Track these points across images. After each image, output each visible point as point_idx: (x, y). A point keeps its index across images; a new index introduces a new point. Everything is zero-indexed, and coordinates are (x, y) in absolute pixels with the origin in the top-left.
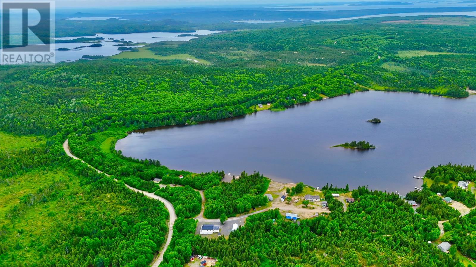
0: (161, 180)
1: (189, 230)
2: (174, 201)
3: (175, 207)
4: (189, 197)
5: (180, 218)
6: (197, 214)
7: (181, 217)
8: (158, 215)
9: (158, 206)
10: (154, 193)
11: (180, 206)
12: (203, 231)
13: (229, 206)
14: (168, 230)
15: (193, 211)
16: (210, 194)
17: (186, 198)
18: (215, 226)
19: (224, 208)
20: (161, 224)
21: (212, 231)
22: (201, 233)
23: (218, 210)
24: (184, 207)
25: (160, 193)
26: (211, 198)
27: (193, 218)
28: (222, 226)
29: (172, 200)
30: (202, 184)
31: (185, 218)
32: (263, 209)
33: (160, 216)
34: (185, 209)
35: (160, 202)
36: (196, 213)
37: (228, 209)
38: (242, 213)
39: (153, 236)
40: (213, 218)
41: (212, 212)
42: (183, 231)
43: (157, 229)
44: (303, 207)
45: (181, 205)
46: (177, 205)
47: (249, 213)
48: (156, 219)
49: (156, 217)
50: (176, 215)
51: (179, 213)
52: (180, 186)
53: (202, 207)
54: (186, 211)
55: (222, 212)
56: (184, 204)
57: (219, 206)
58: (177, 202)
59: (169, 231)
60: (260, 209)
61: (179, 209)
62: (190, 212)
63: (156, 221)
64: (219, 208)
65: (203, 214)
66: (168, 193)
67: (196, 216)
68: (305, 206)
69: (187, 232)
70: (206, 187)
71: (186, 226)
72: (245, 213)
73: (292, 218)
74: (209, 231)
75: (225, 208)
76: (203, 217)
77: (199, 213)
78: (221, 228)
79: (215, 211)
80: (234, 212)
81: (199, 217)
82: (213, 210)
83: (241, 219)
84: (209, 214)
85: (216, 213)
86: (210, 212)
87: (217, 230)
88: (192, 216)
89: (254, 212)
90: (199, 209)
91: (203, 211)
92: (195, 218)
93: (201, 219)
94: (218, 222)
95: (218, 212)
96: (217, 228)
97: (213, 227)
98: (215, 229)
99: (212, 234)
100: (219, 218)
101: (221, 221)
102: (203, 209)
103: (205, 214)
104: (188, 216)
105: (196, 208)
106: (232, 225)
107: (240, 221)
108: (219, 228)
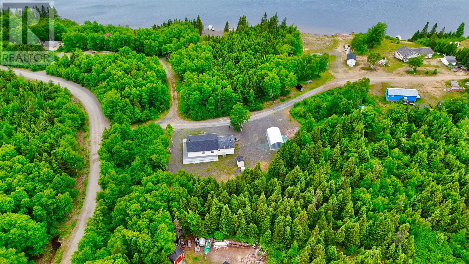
0: (62, 44)
1: (151, 160)
2: (96, 85)
3: (99, 98)
4: (134, 72)
5: (116, 125)
6: (163, 111)
7: (121, 123)
8: (53, 123)
9: (53, 99)
10: (44, 72)
11: (113, 94)
12: (190, 155)
13: (243, 85)
14: (88, 161)
15: (151, 104)
16: (186, 61)
17: (127, 73)
18: (222, 138)
19: (231, 90)
20: (61, 149)
21: (216, 152)
22: (186, 161)
23: (217, 95)
24: (123, 97)
25: (59, 70)
26: (192, 71)
27: (156, 123)
28: (239, 137)
29: (91, 83)
30: (159, 42)
31: (133, 123)
32: (318, 85)
33: (57, 124)
34: (128, 100)
35: (56, 90)
36: (159, 109)
37: (241, 92)
38: (275, 98)
39: (31, 193)
40: (207, 118)
41: (204, 102)
42: (134, 163)
43: (46, 170)
44: (409, 72)
45: (114, 91)
46: (104, 93)
47: (290, 98)
48: (45, 134)
49: (45, 129)
50: (106, 118)
51: (113, 112)
52: (108, 53)
53: (172, 94)
54: (133, 105)
55: (228, 100)
56: (122, 89)
57: (219, 87)
58: (105, 83)
59: (91, 164)
60: (312, 85)
61: (113, 102)
62: (143, 108)
63: (45, 142)
64: (220, 90)
65: (179, 110)
66: (79, 66)
67: (162, 116)
68: (412, 69)
69: (145, 163)
70: (170, 47)
71: (138, 145)
72: (282, 98)
73: (406, 98)
74: (208, 153)
75: (235, 90)
76: (182, 118)
77: (166, 109)
78: (238, 141)
79: (209, 101)
80: (257, 98)
81: (171, 118)
82: (203, 97)
83: (279, 115)
84: (196, 109)
85: (214, 105)
86: (196, 104)
87: (227, 148)
88: (151, 117)
89: (302, 94)
90: (165, 98)
91: (177, 103)
92: (160, 121)
93: (178, 122)
94: (225, 126)
95: (219, 102)
96: (228, 143)
97: (216, 141)
98: (222, 148)
99: (218, 160)
100: (225, 116)
101: (232, 123)
102: (174, 98)
103: (184, 111)
104: (139, 117)
105: (158, 97)
106: (265, 131)
107: (280, 118)
108: (231, 142)
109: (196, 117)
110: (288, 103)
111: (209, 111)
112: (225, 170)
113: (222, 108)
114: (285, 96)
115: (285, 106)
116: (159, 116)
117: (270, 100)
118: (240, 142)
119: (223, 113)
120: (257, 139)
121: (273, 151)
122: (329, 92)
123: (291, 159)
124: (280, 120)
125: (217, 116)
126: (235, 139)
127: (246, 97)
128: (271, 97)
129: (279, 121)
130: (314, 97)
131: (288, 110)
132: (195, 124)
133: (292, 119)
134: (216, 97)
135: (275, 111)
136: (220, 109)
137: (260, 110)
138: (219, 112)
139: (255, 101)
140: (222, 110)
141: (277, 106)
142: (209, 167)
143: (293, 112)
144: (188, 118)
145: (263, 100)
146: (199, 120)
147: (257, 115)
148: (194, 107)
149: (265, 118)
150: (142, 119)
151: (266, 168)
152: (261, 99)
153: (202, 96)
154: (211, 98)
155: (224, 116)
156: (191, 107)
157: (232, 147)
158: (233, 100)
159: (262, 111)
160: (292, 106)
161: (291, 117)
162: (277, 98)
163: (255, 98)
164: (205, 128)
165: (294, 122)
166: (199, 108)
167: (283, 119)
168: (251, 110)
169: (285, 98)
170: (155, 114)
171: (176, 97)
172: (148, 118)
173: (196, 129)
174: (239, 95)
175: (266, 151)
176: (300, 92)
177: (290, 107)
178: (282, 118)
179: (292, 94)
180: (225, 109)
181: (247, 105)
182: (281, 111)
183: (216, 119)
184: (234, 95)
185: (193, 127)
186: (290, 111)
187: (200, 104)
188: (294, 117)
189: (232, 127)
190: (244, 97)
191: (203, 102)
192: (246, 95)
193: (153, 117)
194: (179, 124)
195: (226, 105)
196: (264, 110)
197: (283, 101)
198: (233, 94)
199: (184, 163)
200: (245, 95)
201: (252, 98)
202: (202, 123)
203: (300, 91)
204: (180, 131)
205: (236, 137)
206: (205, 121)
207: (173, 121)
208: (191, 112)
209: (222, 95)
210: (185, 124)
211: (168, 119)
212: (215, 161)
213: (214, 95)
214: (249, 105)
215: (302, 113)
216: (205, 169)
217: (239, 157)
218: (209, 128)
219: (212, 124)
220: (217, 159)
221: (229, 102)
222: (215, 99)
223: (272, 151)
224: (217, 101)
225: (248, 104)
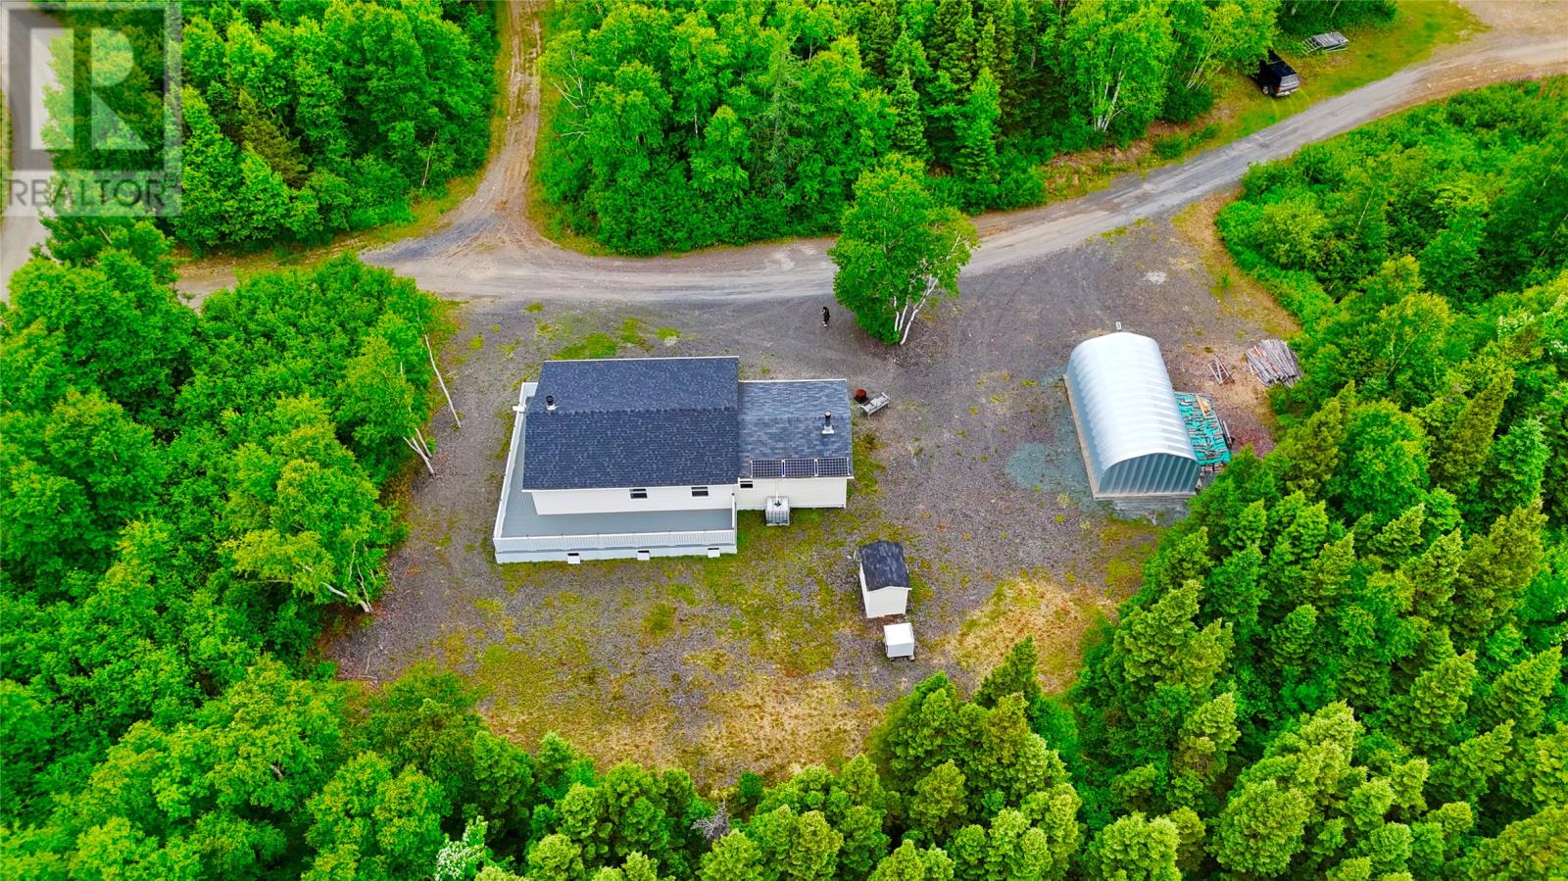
12: (550, 502)
13: (935, 37)
15: (362, 132)
18: (774, 392)
19: (857, 67)
21: (722, 496)
22: (511, 546)
23: (762, 95)
28: (881, 379)
36: (412, 169)
37: (920, 83)
38: (1116, 135)
47: (1210, 135)
54: (233, 132)
55: (832, 134)
57: (781, 41)
64: (782, 65)
65: (535, 179)
67: (428, 212)
72: (1165, 135)
74: (669, 497)
75: (881, 69)
76: (547, 231)
77: (459, 166)
78: (879, 413)
79: (712, 133)
80: (1016, 126)
81: (480, 226)
82: (676, 107)
83: (1148, 242)
84: (628, 179)
85: (739, 160)
86: (628, 145)
87: (801, 469)
88: (357, 215)
89: (1285, 116)
90: (454, 100)
91: (532, 134)
92: (411, 243)
93: (517, 253)
94: (802, 301)
95: (777, 142)
96: (806, 434)
97: (729, 422)
98: (768, 470)
99: (733, 550)
100: (810, 235)
101: (851, 291)
102: (520, 104)
103: (563, 187)
104: (276, 213)
105: (404, 90)
106: (1062, 352)
107: (1155, 265)
108: (829, 430)
109: (630, 234)
110: (1200, 167)
111: (707, 197)
112: (775, 635)
113: (790, 182)
114: (1185, 122)
115: (1183, 186)
116: (410, 212)
117: (1094, 142)
118: (888, 423)
119: (798, 213)
120: (999, 407)
121: (1109, 502)
122: (1463, 109)
123: (1275, 612)
124: (1157, 277)
125: (759, 233)
126: (862, 398)
127: (948, 117)
128: (1101, 124)
129: (1150, 287)
130: (1370, 136)
131: (1205, 214)
132: (615, 277)
133: (1234, 276)
134: (755, 110)
135: (1120, 220)
136: (780, 186)
137: (1027, 206)
138: (772, 209)
139: (999, 149)
140: (790, 198)
141: (1137, 184)
142: (667, 602)
143: (1236, 232)
144: (579, 231)
145: (1049, 140)
146: (645, 254)
147: (1005, 239)
148: (614, 167)
149: (1059, 258)
150: (295, 224)
151: (1061, 636)
152: (1035, 136)
153: (667, 101)
154: (725, 113)
155: (799, 235)
156: (600, 170)
157: (831, 469)
158: (865, 132)
159: (1042, 211)
160: (1225, 188)
161: (1227, 260)
162: (1136, 136)
163: (1004, 126)
164: (673, 307)
165: (1250, 300)
166: (647, 176)
167: (1173, 276)
168: (976, 204)
169: (1181, 135)
170: (388, 194)
171: (533, 97)
172: (336, 219)
173: (621, 310)
174: (902, 104)
175: (1063, 500)
176: (1274, 104)
177: (1217, 191)
178: (1164, 266)
179: (1221, 115)
180: (811, 187)
181: (947, 168)
182: (1159, 217)
183: (754, 252)
184: (873, 99)
185: (603, 296)
186: (1220, 224)
187: (652, 154)
188: (1242, 265)
189: (842, 313)
190: (931, 119)
191: (675, 139)
192: (949, 108)
193: (372, 214)
194: (519, 272)
195: (817, 167)
196: (1056, 208)
197: (1168, 152)
198: (865, 95)
199: (500, 559)
200: (936, 103)
201: (984, 124)
202: (665, 270)
203: (1273, 95)
204: (520, 320)
205: (864, 382)
206: (683, 260)
207: (490, 249)
208: (596, 196)
209: (798, 94)
210: (555, 275)
211: (462, 232)
212: (715, 554)
213: (741, 92)
214: (961, 173)
215: (1307, 239)
216: (641, 611)
217: (875, 546)
218: (704, 306)
219: (725, 280)
220: (725, 540)
221: (838, 143)
222: (747, 123)
223: (1108, 504)
224: (761, 137)
225: (960, 162)
